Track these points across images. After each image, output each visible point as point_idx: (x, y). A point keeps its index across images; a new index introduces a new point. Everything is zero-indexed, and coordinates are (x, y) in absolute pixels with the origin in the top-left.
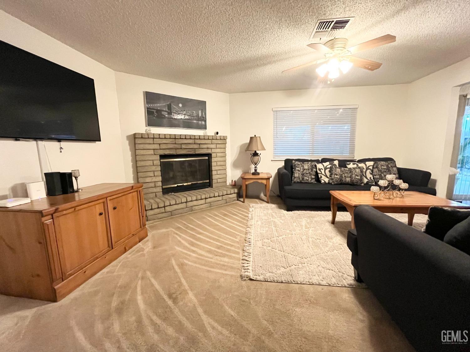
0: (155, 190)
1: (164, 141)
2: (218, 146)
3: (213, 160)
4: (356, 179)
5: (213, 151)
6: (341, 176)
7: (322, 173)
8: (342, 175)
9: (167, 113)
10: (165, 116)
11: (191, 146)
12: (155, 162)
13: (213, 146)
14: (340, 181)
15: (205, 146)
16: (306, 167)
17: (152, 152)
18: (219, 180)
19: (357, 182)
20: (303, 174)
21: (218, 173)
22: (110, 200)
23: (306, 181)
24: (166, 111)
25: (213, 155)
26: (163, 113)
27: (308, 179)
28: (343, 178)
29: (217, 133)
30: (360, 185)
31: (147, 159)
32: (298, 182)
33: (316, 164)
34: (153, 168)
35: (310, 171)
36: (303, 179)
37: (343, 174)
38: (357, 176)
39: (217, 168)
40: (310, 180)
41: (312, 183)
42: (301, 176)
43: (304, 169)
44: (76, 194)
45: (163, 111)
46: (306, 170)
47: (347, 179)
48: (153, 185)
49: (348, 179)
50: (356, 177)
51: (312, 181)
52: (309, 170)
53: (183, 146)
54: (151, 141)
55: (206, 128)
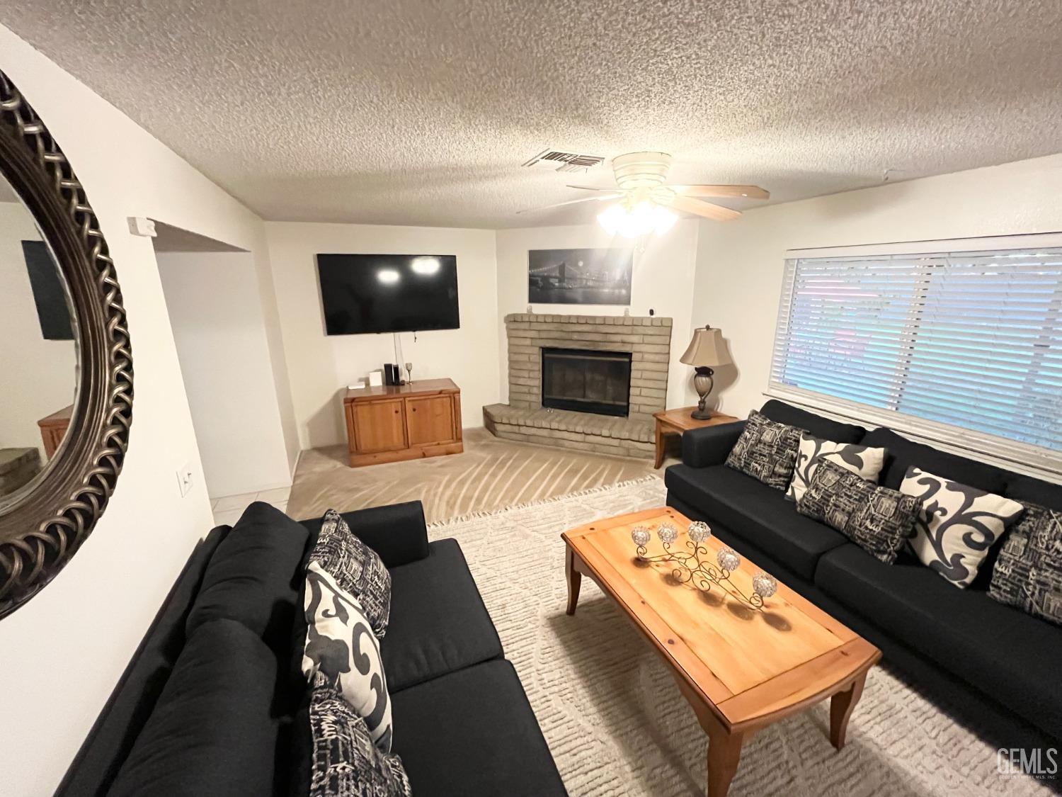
0: (528, 398)
1: (545, 327)
2: (647, 339)
3: (634, 366)
4: (862, 529)
5: (636, 348)
6: (825, 499)
7: (800, 469)
8: (831, 497)
9: (557, 280)
10: (554, 285)
11: (590, 337)
12: (532, 358)
13: (635, 339)
14: (818, 511)
15: (618, 338)
16: (767, 437)
17: (528, 342)
18: (643, 409)
19: (865, 540)
20: (751, 454)
21: (642, 394)
22: (409, 401)
23: (754, 474)
24: (555, 277)
25: (634, 357)
26: (552, 281)
27: (759, 468)
28: (828, 506)
29: (652, 312)
30: (873, 555)
31: (522, 351)
32: (734, 469)
33: (801, 439)
34: (529, 366)
35: (773, 452)
36: (747, 465)
37: (837, 494)
38: (872, 522)
39: (640, 383)
40: (764, 476)
41: (767, 484)
42: (745, 455)
43: (760, 441)
44: (401, 387)
45: (552, 277)
46: (765, 444)
47: (837, 513)
48: (526, 390)
49: (840, 518)
50: (868, 523)
51: (771, 480)
52: (772, 447)
53: (575, 337)
54: (526, 326)
55: (628, 303)
